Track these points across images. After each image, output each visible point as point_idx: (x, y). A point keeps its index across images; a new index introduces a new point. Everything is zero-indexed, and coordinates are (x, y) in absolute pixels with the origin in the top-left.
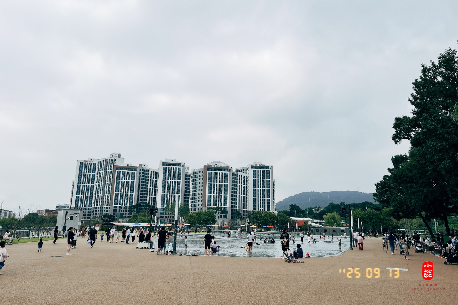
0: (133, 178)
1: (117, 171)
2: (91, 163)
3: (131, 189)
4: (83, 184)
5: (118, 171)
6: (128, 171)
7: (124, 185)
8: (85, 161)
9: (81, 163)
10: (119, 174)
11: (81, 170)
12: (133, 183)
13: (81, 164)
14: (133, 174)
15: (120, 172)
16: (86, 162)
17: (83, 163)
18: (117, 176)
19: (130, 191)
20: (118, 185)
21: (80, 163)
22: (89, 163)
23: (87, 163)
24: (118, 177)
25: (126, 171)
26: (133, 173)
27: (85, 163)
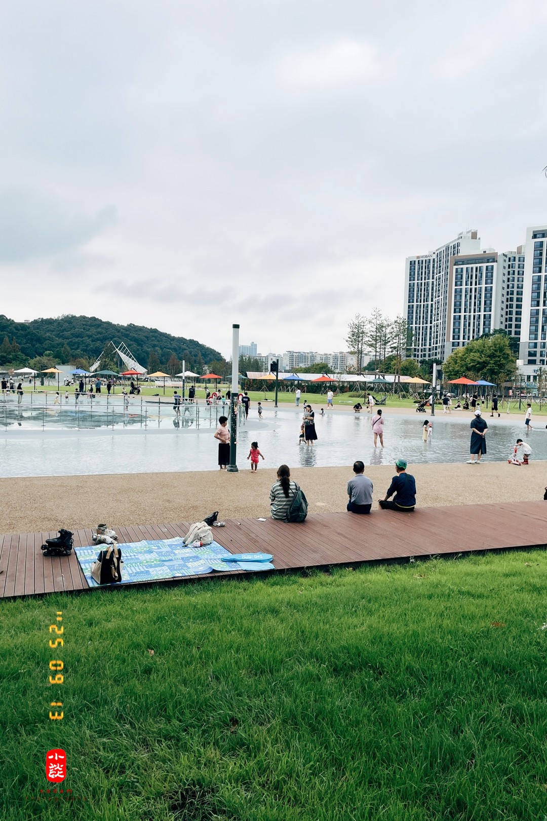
0: (489, 279)
1: (455, 267)
2: (430, 260)
3: (485, 304)
4: (417, 303)
5: (457, 267)
6: (478, 265)
7: (471, 296)
8: (418, 257)
9: (413, 262)
10: (459, 274)
11: (412, 277)
12: (489, 291)
13: (412, 264)
14: (490, 270)
15: (462, 269)
16: (421, 259)
17: (415, 261)
18: (456, 279)
19: (485, 308)
20: (458, 297)
21: (411, 262)
22: (426, 261)
23: (422, 261)
24: (459, 282)
25: (474, 266)
26: (489, 267)
27: (419, 261)
